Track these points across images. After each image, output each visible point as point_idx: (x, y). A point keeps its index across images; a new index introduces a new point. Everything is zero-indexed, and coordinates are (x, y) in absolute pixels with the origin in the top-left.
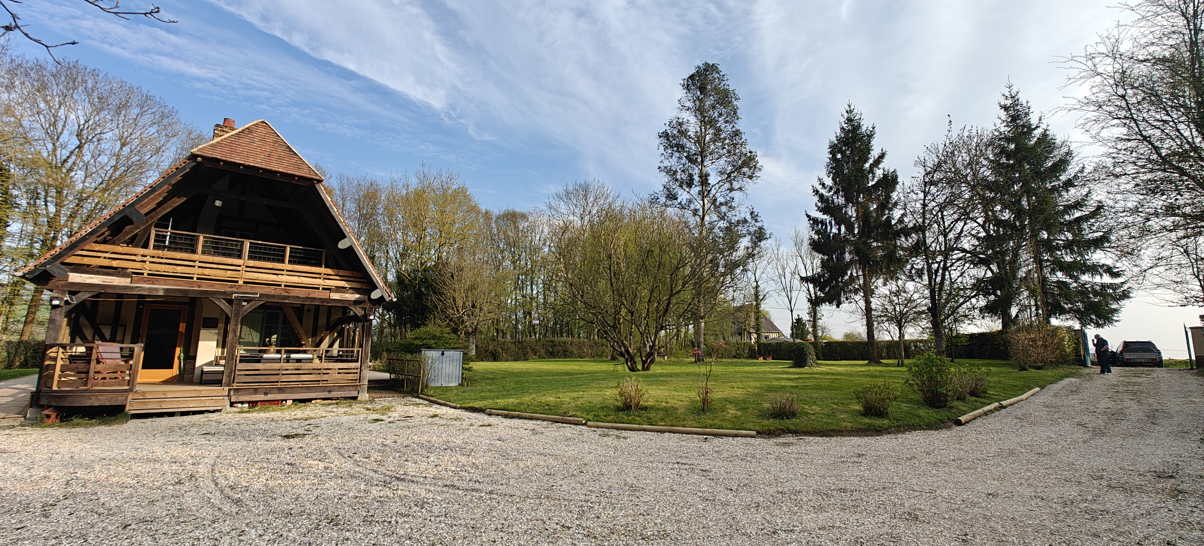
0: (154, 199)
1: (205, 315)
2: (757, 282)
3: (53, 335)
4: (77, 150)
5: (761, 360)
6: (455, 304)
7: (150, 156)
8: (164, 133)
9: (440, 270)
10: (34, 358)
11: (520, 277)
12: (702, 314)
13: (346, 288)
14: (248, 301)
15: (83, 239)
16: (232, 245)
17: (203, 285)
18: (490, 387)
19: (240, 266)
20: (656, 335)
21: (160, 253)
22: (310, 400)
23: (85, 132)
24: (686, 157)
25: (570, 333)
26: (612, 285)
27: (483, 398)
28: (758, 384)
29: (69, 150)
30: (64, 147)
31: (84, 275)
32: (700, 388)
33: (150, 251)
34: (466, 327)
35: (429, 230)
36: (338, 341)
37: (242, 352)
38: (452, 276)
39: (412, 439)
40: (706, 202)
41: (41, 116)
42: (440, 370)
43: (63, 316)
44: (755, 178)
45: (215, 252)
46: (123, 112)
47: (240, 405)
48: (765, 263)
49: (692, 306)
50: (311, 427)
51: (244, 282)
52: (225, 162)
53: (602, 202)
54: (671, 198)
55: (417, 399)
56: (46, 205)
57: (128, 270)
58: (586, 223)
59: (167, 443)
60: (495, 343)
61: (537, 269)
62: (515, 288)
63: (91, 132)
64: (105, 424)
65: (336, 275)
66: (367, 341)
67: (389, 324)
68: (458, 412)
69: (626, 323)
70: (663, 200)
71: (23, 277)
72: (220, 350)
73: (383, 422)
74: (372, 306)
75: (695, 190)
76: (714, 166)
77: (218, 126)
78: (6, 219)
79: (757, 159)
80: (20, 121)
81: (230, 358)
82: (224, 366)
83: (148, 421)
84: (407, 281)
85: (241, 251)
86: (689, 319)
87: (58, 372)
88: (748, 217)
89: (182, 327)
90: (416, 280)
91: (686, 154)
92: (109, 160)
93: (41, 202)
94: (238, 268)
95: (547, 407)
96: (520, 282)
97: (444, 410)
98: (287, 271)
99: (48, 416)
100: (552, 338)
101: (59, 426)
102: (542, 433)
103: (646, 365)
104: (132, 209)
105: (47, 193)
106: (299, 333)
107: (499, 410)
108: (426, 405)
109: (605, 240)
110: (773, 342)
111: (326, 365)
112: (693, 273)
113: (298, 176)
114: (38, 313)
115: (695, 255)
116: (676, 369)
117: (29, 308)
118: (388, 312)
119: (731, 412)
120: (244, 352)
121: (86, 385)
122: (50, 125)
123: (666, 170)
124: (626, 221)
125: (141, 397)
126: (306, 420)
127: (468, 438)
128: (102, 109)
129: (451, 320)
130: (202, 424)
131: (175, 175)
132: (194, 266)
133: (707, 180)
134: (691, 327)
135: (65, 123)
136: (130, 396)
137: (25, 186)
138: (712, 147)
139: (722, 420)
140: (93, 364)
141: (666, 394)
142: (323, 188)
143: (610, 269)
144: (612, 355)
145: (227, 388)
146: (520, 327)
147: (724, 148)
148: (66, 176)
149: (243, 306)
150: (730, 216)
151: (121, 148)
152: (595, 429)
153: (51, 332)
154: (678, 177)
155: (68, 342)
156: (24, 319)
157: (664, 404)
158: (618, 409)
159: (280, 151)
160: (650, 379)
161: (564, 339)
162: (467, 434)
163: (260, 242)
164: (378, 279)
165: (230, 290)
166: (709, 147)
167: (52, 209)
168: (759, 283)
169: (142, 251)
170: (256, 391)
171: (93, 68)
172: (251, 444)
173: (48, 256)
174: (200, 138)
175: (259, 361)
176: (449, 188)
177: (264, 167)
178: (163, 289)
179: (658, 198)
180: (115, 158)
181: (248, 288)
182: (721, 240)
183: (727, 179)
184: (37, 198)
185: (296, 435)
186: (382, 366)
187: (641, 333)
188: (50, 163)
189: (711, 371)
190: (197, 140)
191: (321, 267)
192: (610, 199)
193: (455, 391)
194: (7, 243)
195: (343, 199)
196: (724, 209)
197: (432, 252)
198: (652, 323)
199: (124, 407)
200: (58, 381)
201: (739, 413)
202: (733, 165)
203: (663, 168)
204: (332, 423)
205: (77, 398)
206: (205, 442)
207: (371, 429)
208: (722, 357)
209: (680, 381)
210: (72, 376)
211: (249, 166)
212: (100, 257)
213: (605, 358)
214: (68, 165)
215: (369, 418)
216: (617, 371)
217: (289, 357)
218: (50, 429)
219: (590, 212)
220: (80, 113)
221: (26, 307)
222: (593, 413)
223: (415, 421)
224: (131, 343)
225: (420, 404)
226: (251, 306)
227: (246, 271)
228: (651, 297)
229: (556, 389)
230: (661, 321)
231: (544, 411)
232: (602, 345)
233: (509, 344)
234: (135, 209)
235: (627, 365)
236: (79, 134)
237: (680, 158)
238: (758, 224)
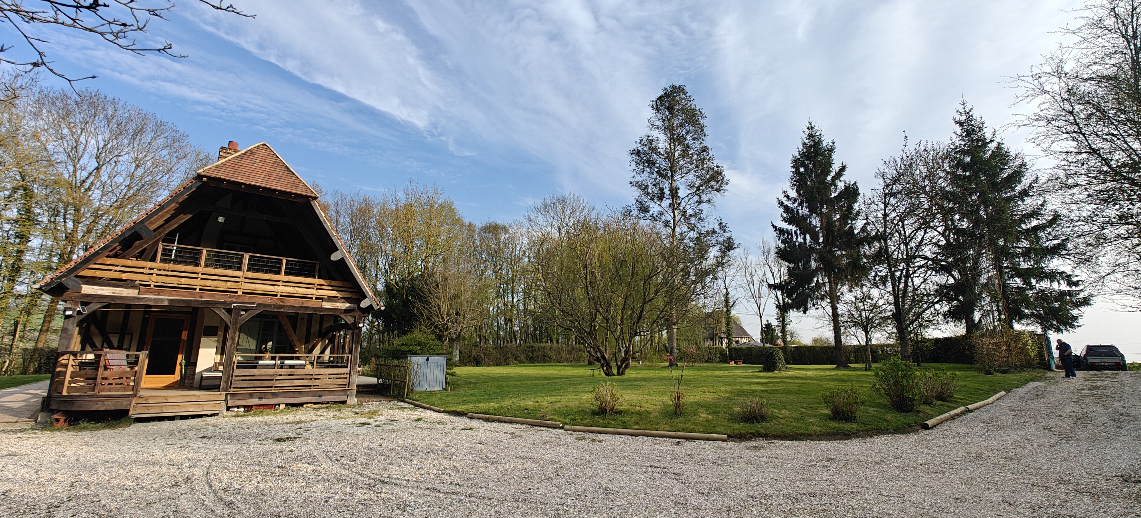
0: (162, 216)
1: (206, 324)
2: (727, 289)
3: (66, 343)
4: (95, 171)
5: (732, 364)
6: (440, 312)
7: (161, 176)
8: (175, 155)
9: (426, 280)
10: (47, 364)
11: (502, 286)
12: (675, 321)
13: (337, 297)
14: (246, 310)
15: (97, 254)
16: (232, 258)
17: (204, 295)
18: (472, 392)
19: (239, 277)
20: (630, 341)
21: (166, 266)
22: (301, 405)
23: (103, 155)
24: (657, 172)
25: (549, 339)
26: (588, 294)
27: (465, 402)
28: (728, 388)
29: (88, 171)
30: (83, 168)
31: (96, 287)
32: (672, 392)
33: (157, 264)
34: (450, 333)
35: (416, 242)
36: (330, 347)
37: (239, 358)
38: (437, 286)
39: (397, 442)
40: (676, 214)
41: (65, 142)
42: (425, 376)
43: (75, 325)
44: (722, 191)
45: (216, 265)
46: (139, 137)
47: (236, 409)
48: (733, 271)
49: (664, 313)
50: (301, 431)
51: (243, 293)
53: (578, 214)
54: (643, 211)
55: (403, 403)
56: (65, 222)
57: (137, 282)
58: (563, 235)
59: (166, 446)
60: (478, 349)
61: (517, 278)
62: (497, 296)
63: (108, 154)
64: (109, 428)
65: (328, 286)
66: (356, 348)
67: (378, 330)
68: (441, 416)
69: (602, 329)
70: (635, 212)
71: (40, 289)
72: (219, 356)
73: (370, 426)
74: (361, 314)
75: (666, 203)
76: (683, 180)
77: (223, 148)
78: (27, 235)
79: (724, 173)
80: (45, 146)
81: (228, 364)
82: (222, 372)
83: (150, 425)
84: (395, 290)
85: (240, 263)
86: (662, 325)
87: (68, 378)
88: (717, 228)
89: (185, 335)
90: (403, 288)
91: (656, 170)
92: (124, 181)
93: (60, 219)
94: (238, 280)
95: (526, 411)
96: (501, 290)
97: (428, 414)
98: (283, 282)
99: (57, 420)
100: (531, 344)
101: (67, 429)
102: (521, 437)
103: (621, 369)
104: (141, 226)
105: (66, 210)
106: (293, 340)
107: (480, 413)
108: (411, 409)
109: (581, 251)
110: (744, 346)
111: (317, 371)
112: (665, 281)
113: (295, 194)
114: (53, 322)
115: (666, 264)
116: (650, 374)
117: (45, 317)
118: (377, 319)
119: (703, 415)
120: (241, 359)
121: (93, 390)
122: (72, 149)
123: (637, 185)
124: (600, 232)
125: (144, 402)
126: (297, 423)
127: (450, 442)
128: (121, 134)
129: (436, 327)
130: (199, 427)
131: (182, 193)
132: (197, 278)
133: (677, 193)
134: (664, 332)
135: (85, 147)
136: (134, 401)
137: (46, 205)
138: (681, 162)
139: (694, 424)
140: (101, 370)
141: (640, 398)
142: (318, 205)
143: (586, 278)
144: (589, 360)
145: (224, 393)
146: (501, 333)
147: (693, 163)
148: (84, 195)
149: (242, 315)
150: (700, 227)
151: (136, 169)
152: (572, 432)
153: (63, 340)
154: (650, 190)
155: (79, 350)
156: (40, 326)
157: (638, 408)
158: (594, 413)
159: (279, 171)
160: (625, 384)
161: (544, 344)
162: (449, 437)
163: (259, 255)
164: (367, 289)
165: (230, 300)
166: (678, 162)
167: (70, 225)
168: (729, 290)
169: (149, 264)
170: (251, 396)
171: (112, 97)
172: (245, 447)
173: (64, 269)
174: (207, 159)
175: (255, 367)
176: (435, 202)
177: (263, 185)
178: (168, 300)
179: (631, 211)
180: (129, 178)
181: (247, 298)
182: (691, 250)
183: (696, 192)
184: (57, 216)
185: (287, 438)
186: (370, 371)
187: (616, 339)
188: (71, 184)
189: (682, 375)
190: (204, 161)
191: (315, 278)
192: (586, 212)
193: (439, 395)
194: (28, 257)
195: (338, 213)
196: (693, 220)
197: (419, 263)
198: (626, 330)
199: (128, 411)
200: (68, 387)
201: (710, 417)
202: (702, 179)
203: (634, 183)
204: (322, 426)
205: (85, 403)
206: (201, 446)
207: (358, 432)
208: (694, 362)
209: (654, 386)
210: (81, 382)
211: (250, 186)
212: (111, 270)
213: (582, 363)
214: (87, 185)
215: (357, 422)
216: (593, 375)
217: (283, 363)
218: (58, 433)
219: (567, 225)
220: (100, 138)
221: (42, 316)
222: (569, 417)
223: (401, 424)
224: (137, 351)
225: (405, 408)
226: (249, 315)
227: (245, 282)
228: (625, 304)
229: (535, 393)
230: (635, 328)
231: (524, 415)
232: (580, 350)
233: (491, 349)
234: (145, 226)
235: (603, 370)
236: (97, 157)
237: (651, 173)
238: (726, 234)
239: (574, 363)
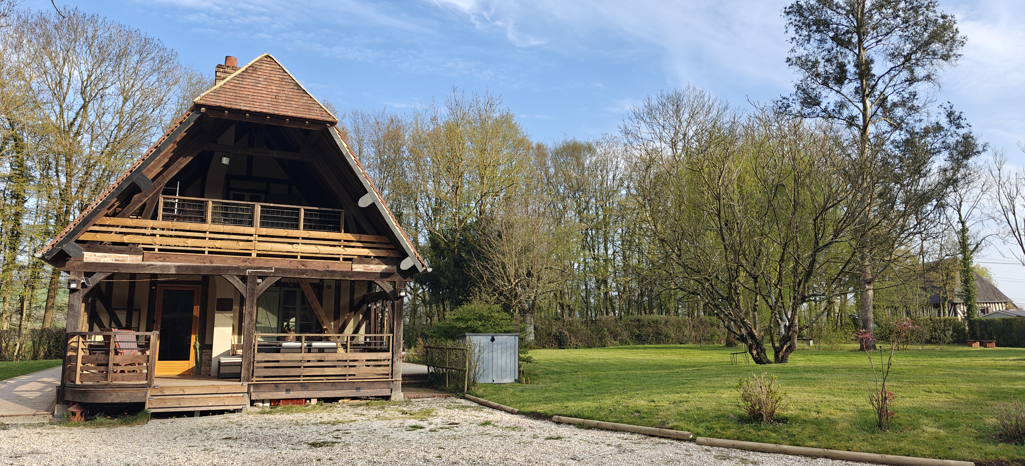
0: (159, 161)
1: (218, 296)
2: (963, 223)
3: (73, 323)
4: (82, 110)
5: (976, 346)
6: (505, 272)
7: (152, 109)
8: (164, 81)
9: (484, 228)
10: (56, 348)
11: (590, 232)
12: (869, 277)
13: (370, 257)
14: (262, 278)
15: (95, 213)
16: (242, 210)
17: (215, 260)
18: (556, 385)
19: (252, 235)
20: (794, 310)
21: (169, 224)
22: (336, 400)
23: (88, 88)
24: (832, 38)
25: (662, 308)
26: (723, 239)
27: (548, 400)
28: (974, 387)
29: (75, 111)
30: (70, 109)
31: (98, 254)
32: (873, 391)
33: (160, 223)
34: (520, 302)
35: (466, 175)
36: (364, 325)
37: (259, 339)
38: (500, 236)
39: (460, 454)
40: (868, 103)
41: (48, 77)
42: (490, 362)
43: (81, 301)
44: (953, 58)
45: (225, 220)
46: (123, 62)
47: (261, 404)
48: (976, 191)
49: (851, 265)
50: (340, 434)
51: (258, 255)
52: (230, 110)
53: (702, 118)
54: (810, 103)
55: (463, 401)
56: (58, 176)
57: (140, 246)
58: (679, 151)
59: (188, 449)
60: (560, 324)
61: (611, 220)
62: (583, 248)
63: (94, 87)
64: (126, 424)
65: (358, 242)
66: (399, 324)
67: (424, 301)
68: (515, 419)
69: (747, 292)
70: (796, 107)
71: (43, 258)
72: (236, 337)
73: (423, 430)
74: (402, 279)
75: (849, 88)
76: (880, 46)
77: (219, 66)
78: (23, 194)
79: (955, 27)
80: (30, 84)
81: (248, 346)
82: (242, 356)
83: (168, 421)
84: (443, 245)
85: (252, 217)
86: (847, 284)
87: (80, 365)
88: (944, 121)
89: (196, 311)
90: (454, 242)
91: (831, 34)
92: (113, 119)
93: (52, 173)
94: (250, 238)
95: (637, 414)
96: (589, 239)
97: (497, 416)
98: (303, 238)
99: (74, 414)
100: (636, 316)
101: (84, 425)
102: (632, 451)
103: (781, 354)
104: (138, 175)
105: (57, 161)
106: (319, 316)
107: (571, 416)
108: (475, 409)
109: (709, 174)
110: (997, 318)
111: (352, 355)
112: (850, 216)
113: (309, 120)
114: (57, 297)
115: (853, 187)
116: (830, 361)
117: (49, 292)
118: (421, 285)
119: (929, 429)
120: (262, 340)
121: (106, 378)
122: (56, 85)
123: (799, 62)
124: (740, 143)
125: (160, 394)
126: (334, 424)
127: (531, 455)
128: (103, 60)
129: (501, 294)
130: (222, 426)
131: (179, 130)
132: (205, 238)
133: (869, 69)
134: (849, 296)
135: (69, 81)
136: (150, 392)
137: (37, 155)
138: (876, 17)
139: (913, 442)
140: (112, 354)
141: (816, 399)
142: (337, 132)
143: (719, 215)
144: (727, 340)
145: (246, 384)
146: (592, 301)
147: (898, 16)
148: (74, 140)
149: (258, 284)
150: (911, 122)
151: (124, 103)
152: (709, 448)
153: (71, 320)
154: (821, 69)
155: (87, 331)
156: (45, 303)
157: (814, 415)
158: (742, 420)
159: (288, 91)
160: (789, 376)
161: (655, 316)
162: (530, 449)
163: (272, 205)
164: (407, 244)
165: (243, 264)
166: (870, 18)
167: (63, 179)
168: (967, 225)
169: (150, 223)
170: (277, 387)
171: (91, 14)
172: (276, 452)
173: (63, 233)
174: (200, 84)
175: (278, 351)
176: (489, 117)
177: (271, 111)
178: (175, 266)
179: (788, 106)
180: (118, 115)
181: (262, 262)
182: (897, 161)
183: (903, 64)
184: (49, 168)
185: (324, 442)
186: (418, 356)
187: (771, 307)
188: (59, 128)
189: (890, 364)
190: (197, 86)
191: (340, 232)
192: (714, 113)
193: (511, 390)
194: (26, 221)
195: (360, 142)
196: (899, 112)
197: (473, 204)
198: (787, 293)
199: (143, 404)
200: (81, 374)
201: (942, 432)
202: (913, 41)
203: (794, 59)
204: (364, 429)
205: (99, 394)
206: (227, 449)
207: (409, 438)
208: (907, 342)
209: (839, 380)
210: (93, 368)
211: (256, 113)
212: (111, 232)
213: (717, 345)
214: (75, 129)
215: (406, 424)
216: (736, 362)
217: (311, 346)
218: (76, 428)
219: (685, 135)
220: (83, 67)
221: (46, 290)
222: (703, 424)
223: (462, 430)
224: (147, 330)
225: (467, 407)
226: (267, 284)
227: (259, 241)
228: (783, 253)
229: (648, 388)
230: (801, 289)
231: (634, 420)
232: (712, 325)
233: (578, 324)
234: (142, 175)
235: (752, 354)
236: (82, 93)
237: (822, 41)
238: (961, 131)
239: (703, 344)
